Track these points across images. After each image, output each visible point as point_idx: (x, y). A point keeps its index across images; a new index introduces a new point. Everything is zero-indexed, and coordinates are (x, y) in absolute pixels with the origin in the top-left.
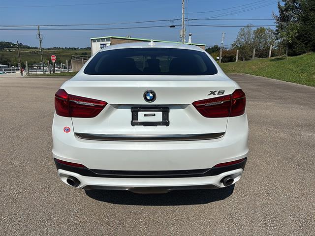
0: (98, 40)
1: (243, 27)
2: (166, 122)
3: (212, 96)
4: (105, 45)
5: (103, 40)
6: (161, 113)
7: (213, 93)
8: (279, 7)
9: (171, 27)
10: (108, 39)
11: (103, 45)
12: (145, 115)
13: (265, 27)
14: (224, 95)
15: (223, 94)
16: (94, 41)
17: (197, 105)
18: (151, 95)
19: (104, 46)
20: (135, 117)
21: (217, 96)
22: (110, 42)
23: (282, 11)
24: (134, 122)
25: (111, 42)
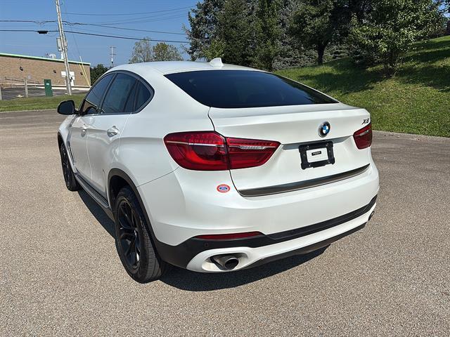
1: (138, 41)
2: (331, 160)
8: (191, 19)
9: (40, 32)
12: (313, 154)
13: (167, 43)
17: (356, 136)
20: (304, 158)
23: (194, 25)
24: (305, 165)
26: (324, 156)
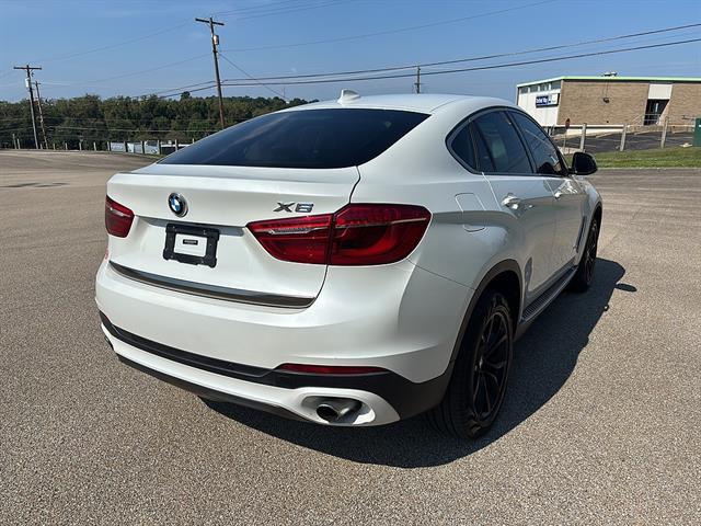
0: (533, 88)
2: (210, 260)
3: (284, 215)
4: (547, 97)
5: (543, 86)
6: (203, 241)
7: (286, 208)
10: (555, 84)
11: (541, 97)
12: (184, 242)
14: (312, 213)
15: (310, 210)
16: (523, 90)
17: (258, 230)
18: (177, 203)
19: (545, 100)
20: (170, 243)
21: (294, 214)
22: (558, 91)
24: (169, 253)
25: (563, 91)
26: (200, 249)
